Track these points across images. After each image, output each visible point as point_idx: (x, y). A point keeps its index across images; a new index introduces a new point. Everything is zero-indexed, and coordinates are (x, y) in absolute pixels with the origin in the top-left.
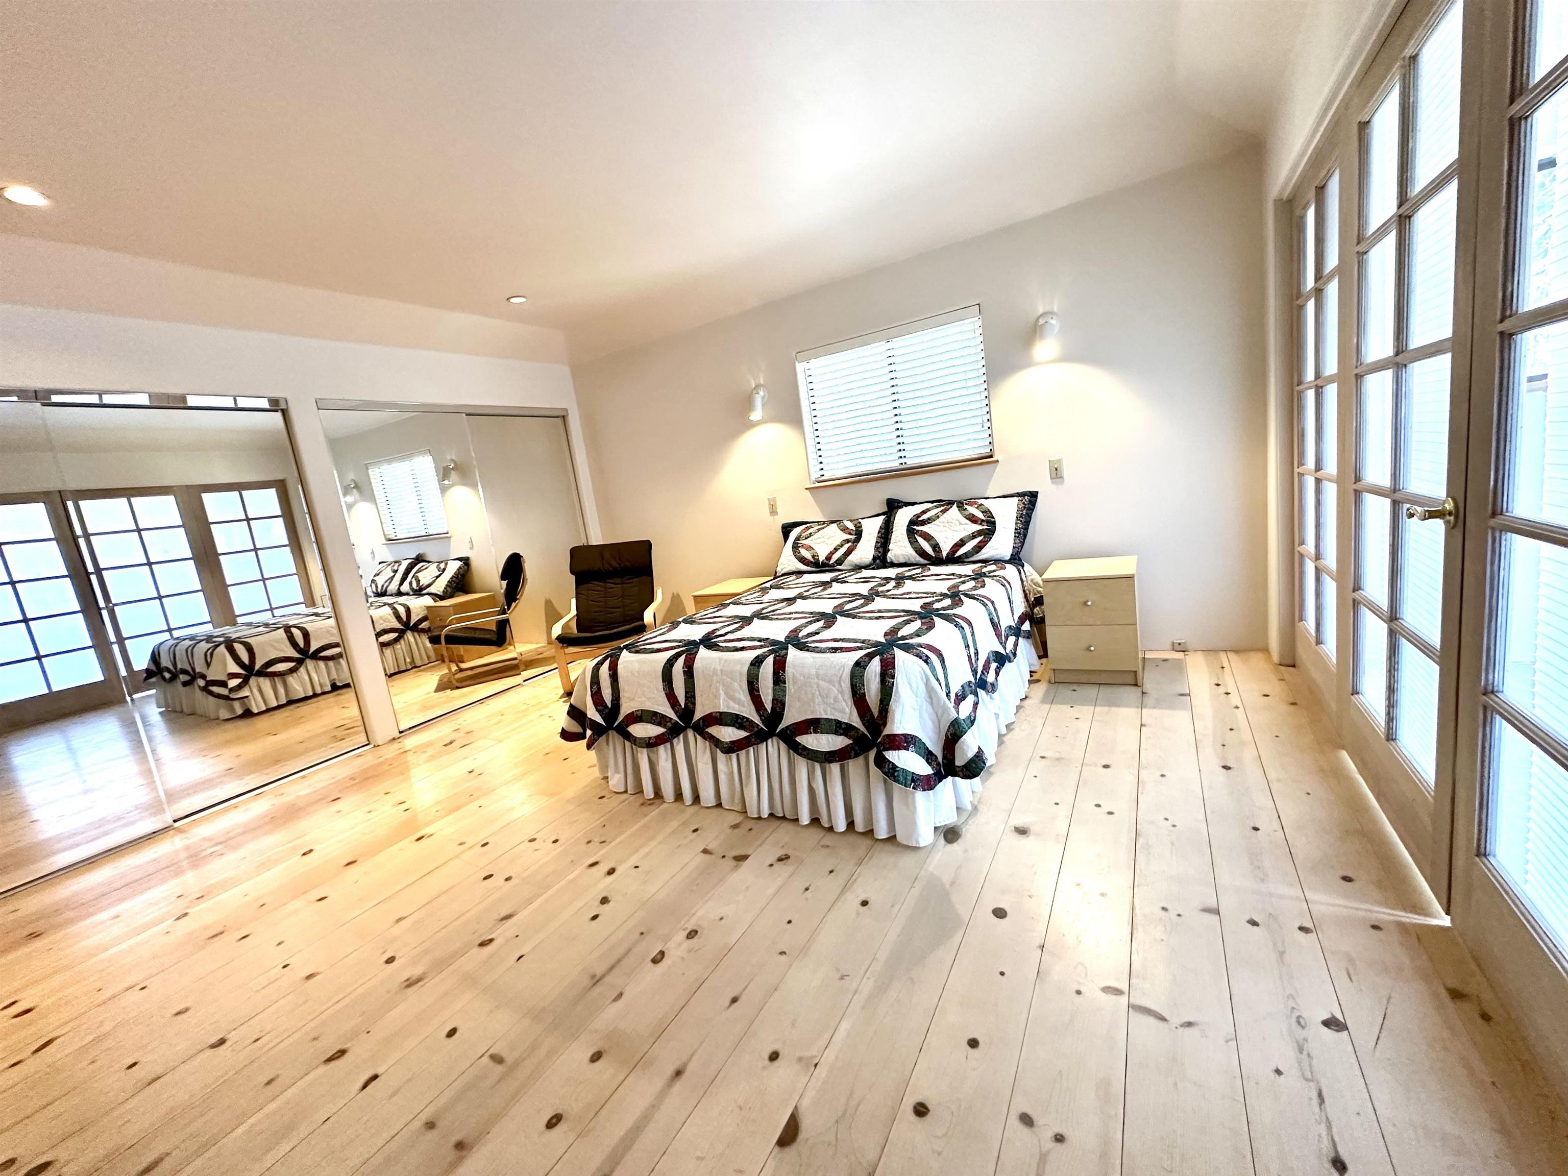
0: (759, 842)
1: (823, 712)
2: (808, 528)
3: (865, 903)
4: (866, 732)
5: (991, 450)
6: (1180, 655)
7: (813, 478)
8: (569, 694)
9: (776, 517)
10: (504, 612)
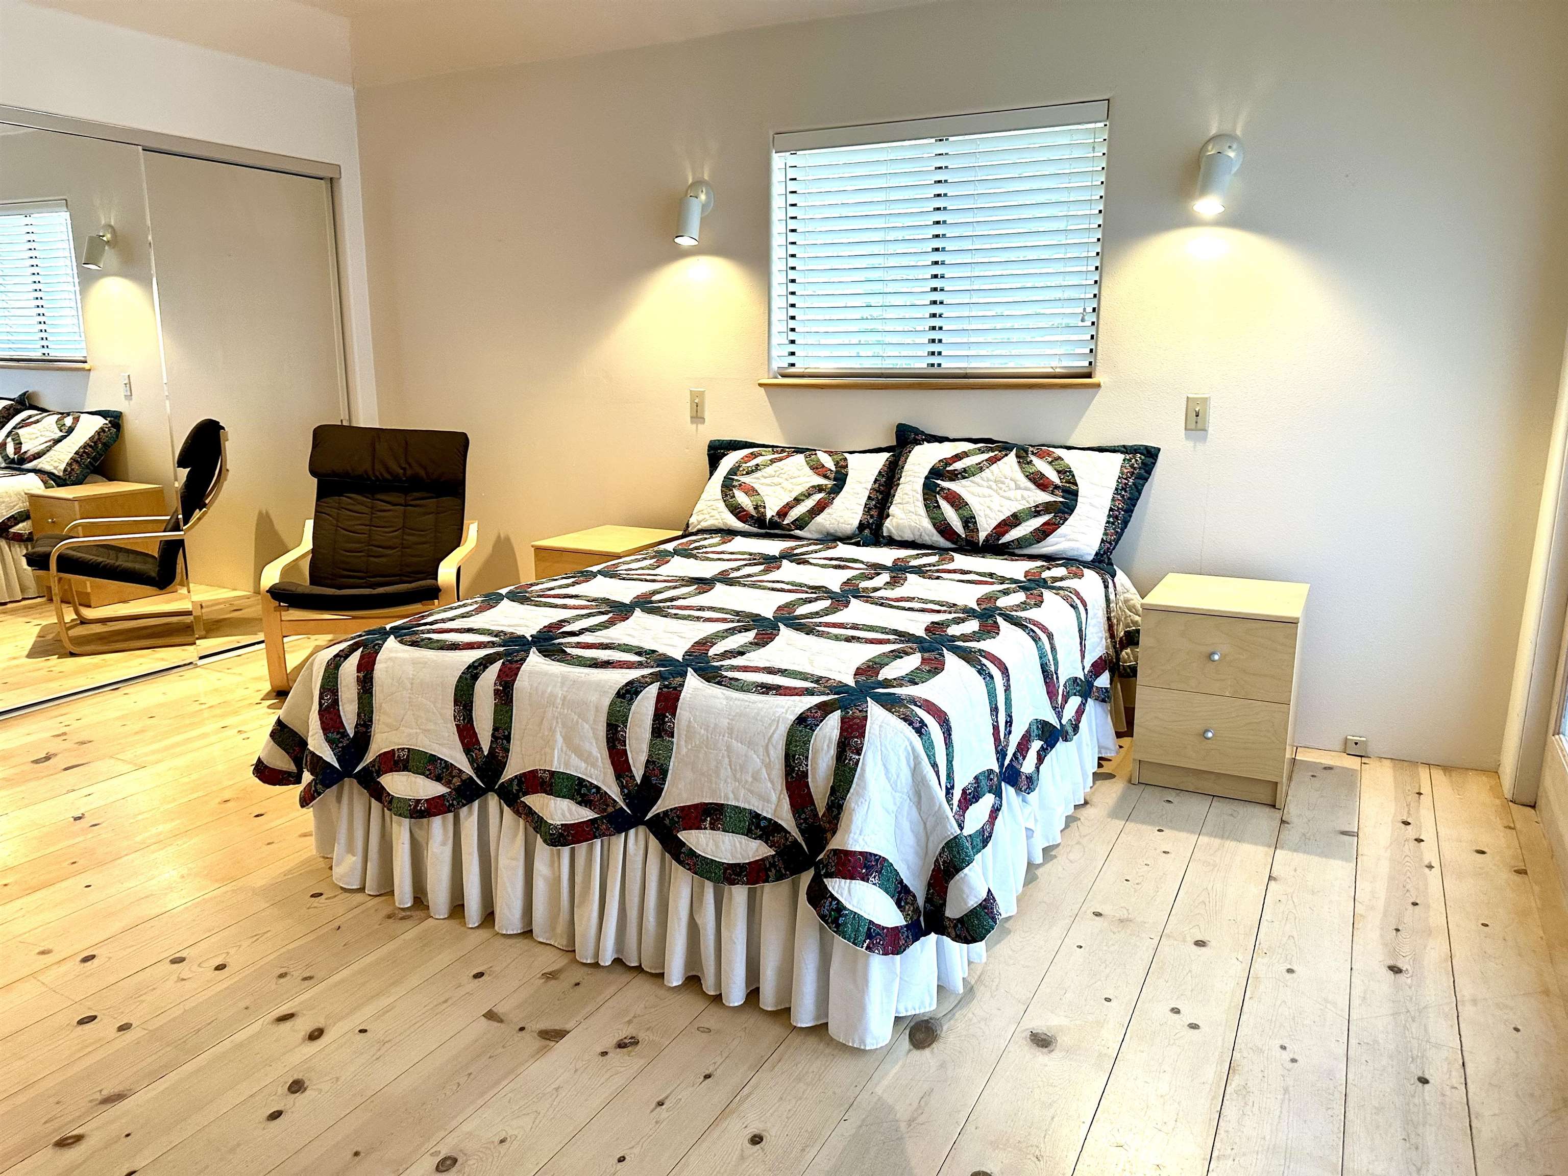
0: (590, 1008)
1: (731, 796)
2: (754, 456)
3: (756, 1140)
4: (800, 839)
5: (1090, 363)
6: (1353, 763)
7: (775, 365)
8: (281, 694)
9: (700, 426)
10: (177, 528)
